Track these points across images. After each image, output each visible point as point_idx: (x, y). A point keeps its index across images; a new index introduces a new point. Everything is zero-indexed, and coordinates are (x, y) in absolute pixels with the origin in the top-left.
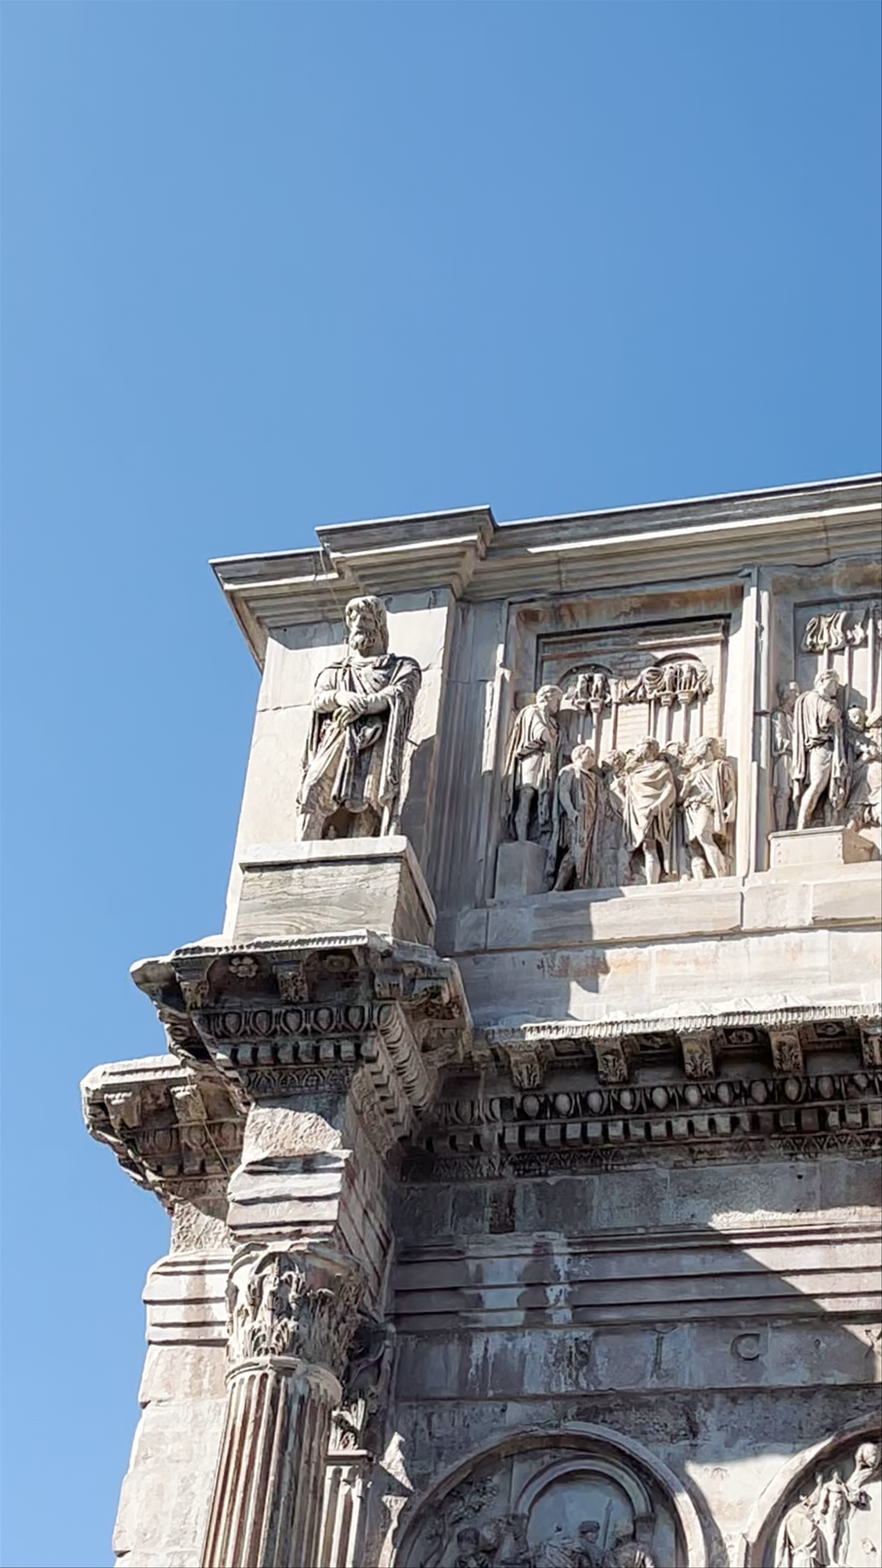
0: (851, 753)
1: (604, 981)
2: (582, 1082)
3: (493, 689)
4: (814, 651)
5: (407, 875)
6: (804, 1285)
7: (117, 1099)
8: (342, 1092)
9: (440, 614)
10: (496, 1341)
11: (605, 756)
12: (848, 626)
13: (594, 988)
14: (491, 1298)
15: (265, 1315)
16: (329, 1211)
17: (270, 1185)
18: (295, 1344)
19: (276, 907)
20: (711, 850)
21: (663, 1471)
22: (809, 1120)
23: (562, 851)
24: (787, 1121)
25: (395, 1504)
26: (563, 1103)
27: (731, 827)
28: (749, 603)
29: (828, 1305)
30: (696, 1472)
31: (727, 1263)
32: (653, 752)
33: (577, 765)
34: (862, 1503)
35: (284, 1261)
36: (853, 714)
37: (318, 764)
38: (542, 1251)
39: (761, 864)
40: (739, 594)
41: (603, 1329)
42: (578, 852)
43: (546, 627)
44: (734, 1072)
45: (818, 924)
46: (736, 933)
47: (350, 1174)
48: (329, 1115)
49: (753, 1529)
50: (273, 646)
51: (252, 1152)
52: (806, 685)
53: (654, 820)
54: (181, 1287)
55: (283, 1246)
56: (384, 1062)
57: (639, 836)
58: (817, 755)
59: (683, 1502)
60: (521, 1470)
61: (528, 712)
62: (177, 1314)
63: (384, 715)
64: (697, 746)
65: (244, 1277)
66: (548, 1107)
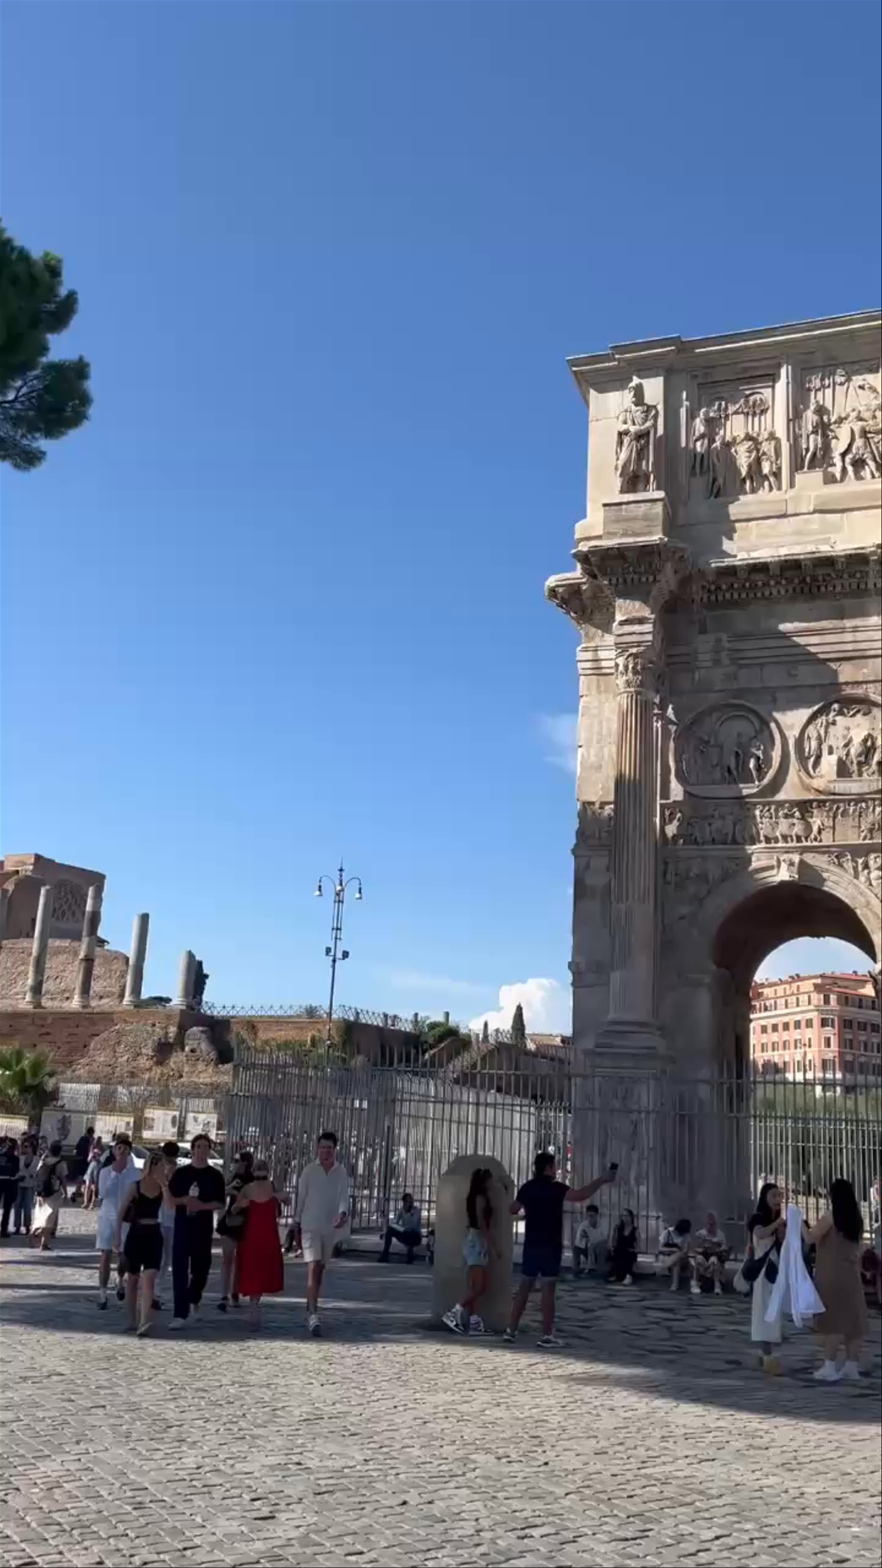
0: (825, 436)
1: (736, 536)
2: (732, 579)
3: (683, 411)
4: (809, 390)
5: (665, 506)
6: (813, 649)
7: (561, 590)
8: (649, 593)
9: (660, 380)
10: (703, 671)
11: (728, 438)
12: (822, 380)
13: (731, 538)
14: (701, 657)
15: (630, 674)
16: (649, 637)
17: (628, 628)
18: (642, 684)
19: (617, 521)
20: (772, 479)
21: (763, 714)
22: (815, 590)
23: (714, 480)
24: (806, 589)
25: (673, 728)
26: (724, 587)
27: (780, 469)
28: (783, 371)
29: (821, 656)
30: (777, 715)
31: (786, 643)
32: (748, 438)
33: (718, 444)
34: (834, 723)
35: (635, 656)
36: (825, 418)
37: (623, 456)
38: (719, 641)
39: (792, 485)
40: (779, 366)
41: (741, 666)
42: (720, 481)
43: (700, 380)
44: (788, 574)
45: (815, 512)
46: (784, 516)
47: (654, 623)
48: (645, 602)
49: (796, 732)
50: (592, 392)
51: (619, 617)
52: (807, 407)
53: (750, 466)
54: (589, 655)
55: (634, 650)
56: (663, 581)
57: (744, 472)
58: (812, 437)
59: (773, 725)
60: (715, 716)
61: (698, 421)
62: (589, 665)
63: (648, 433)
64: (765, 435)
65: (621, 661)
66: (719, 588)
